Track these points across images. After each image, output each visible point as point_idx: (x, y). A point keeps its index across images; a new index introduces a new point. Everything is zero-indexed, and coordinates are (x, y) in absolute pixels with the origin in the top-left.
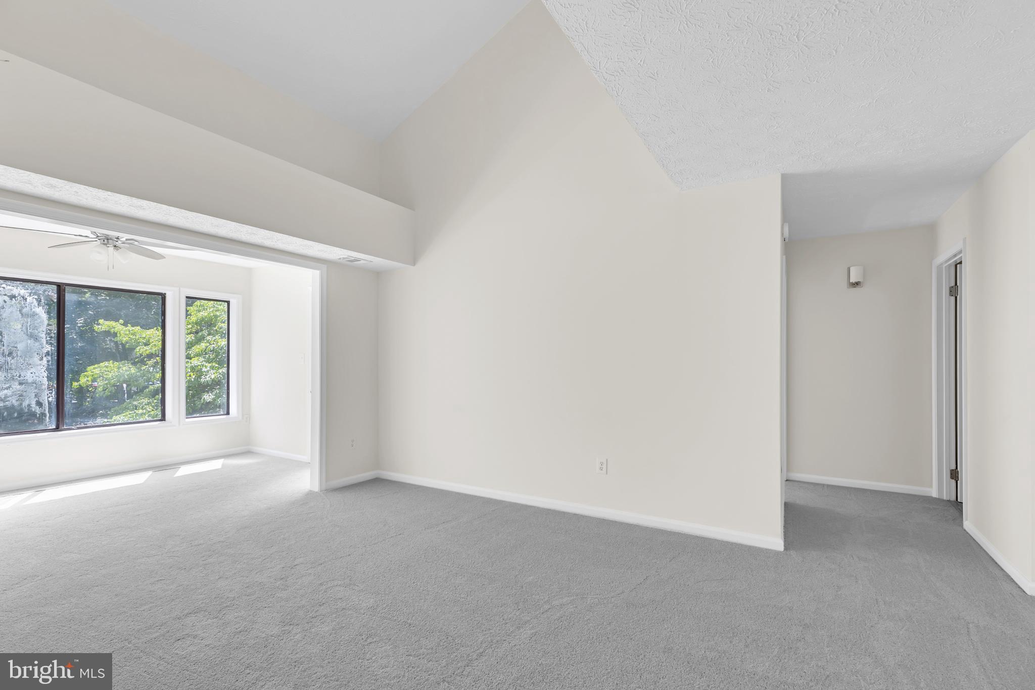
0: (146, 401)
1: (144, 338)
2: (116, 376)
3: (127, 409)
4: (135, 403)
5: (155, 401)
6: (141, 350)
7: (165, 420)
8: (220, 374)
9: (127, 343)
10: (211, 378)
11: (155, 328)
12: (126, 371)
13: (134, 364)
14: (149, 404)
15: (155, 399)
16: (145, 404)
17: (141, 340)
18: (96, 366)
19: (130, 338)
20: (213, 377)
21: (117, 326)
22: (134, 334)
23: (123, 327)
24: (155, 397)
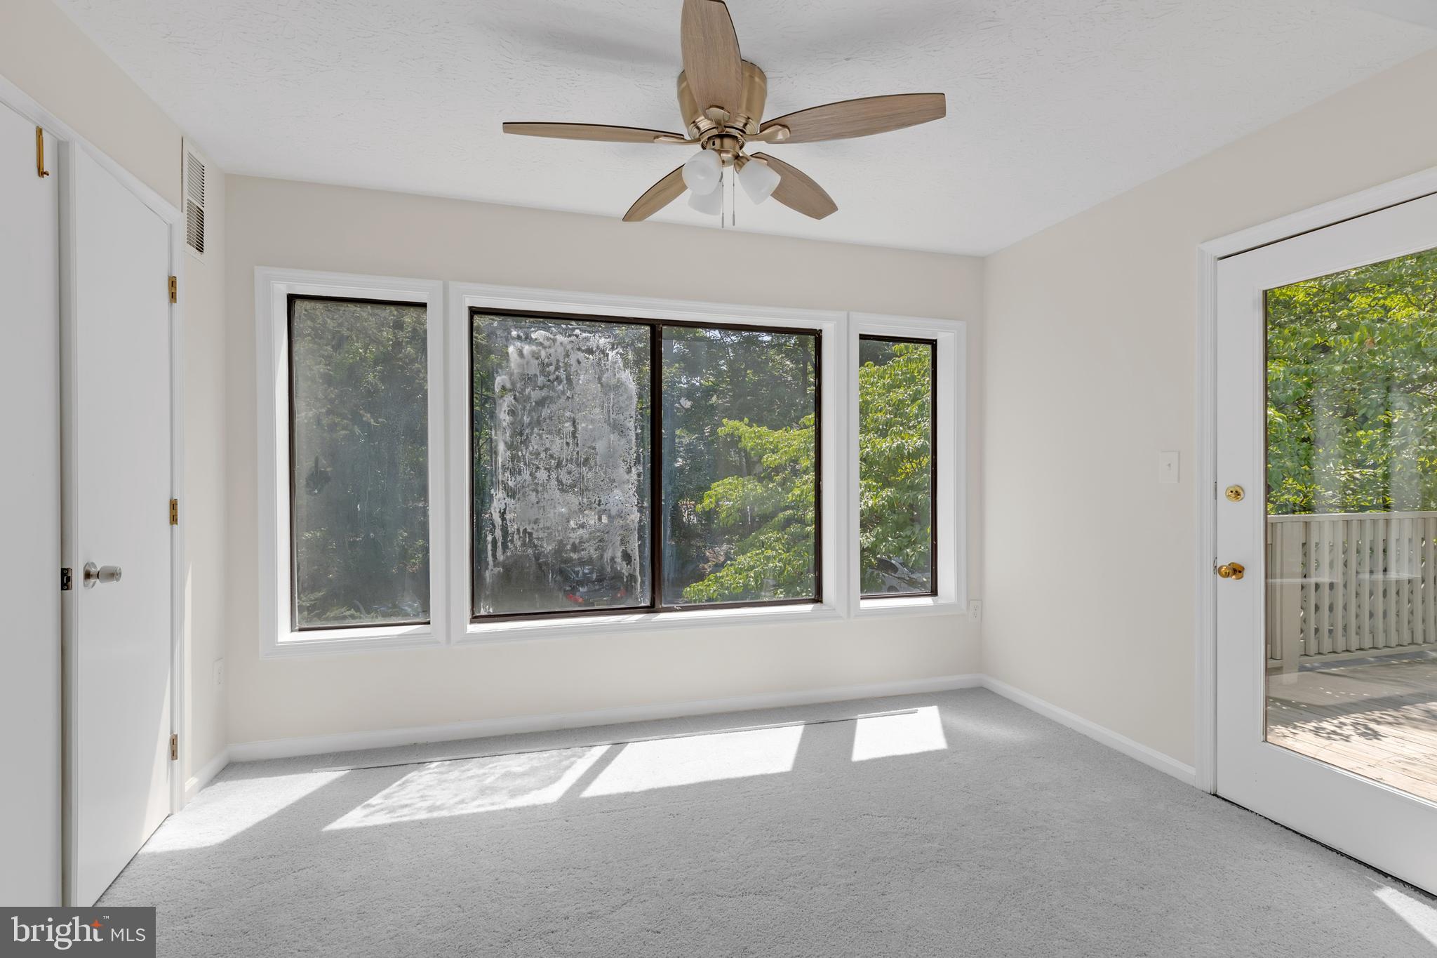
0: (774, 535)
1: (772, 442)
2: (741, 497)
3: (752, 545)
4: (762, 538)
5: (786, 536)
6: (770, 459)
7: (821, 602)
8: (883, 499)
9: (752, 449)
10: (867, 506)
11: (784, 429)
12: (751, 490)
13: (761, 480)
14: (778, 540)
15: (786, 534)
16: (774, 541)
17: (768, 446)
18: (720, 482)
19: (755, 442)
20: (871, 503)
21: (740, 427)
22: (760, 437)
23: (748, 428)
24: (785, 529)
